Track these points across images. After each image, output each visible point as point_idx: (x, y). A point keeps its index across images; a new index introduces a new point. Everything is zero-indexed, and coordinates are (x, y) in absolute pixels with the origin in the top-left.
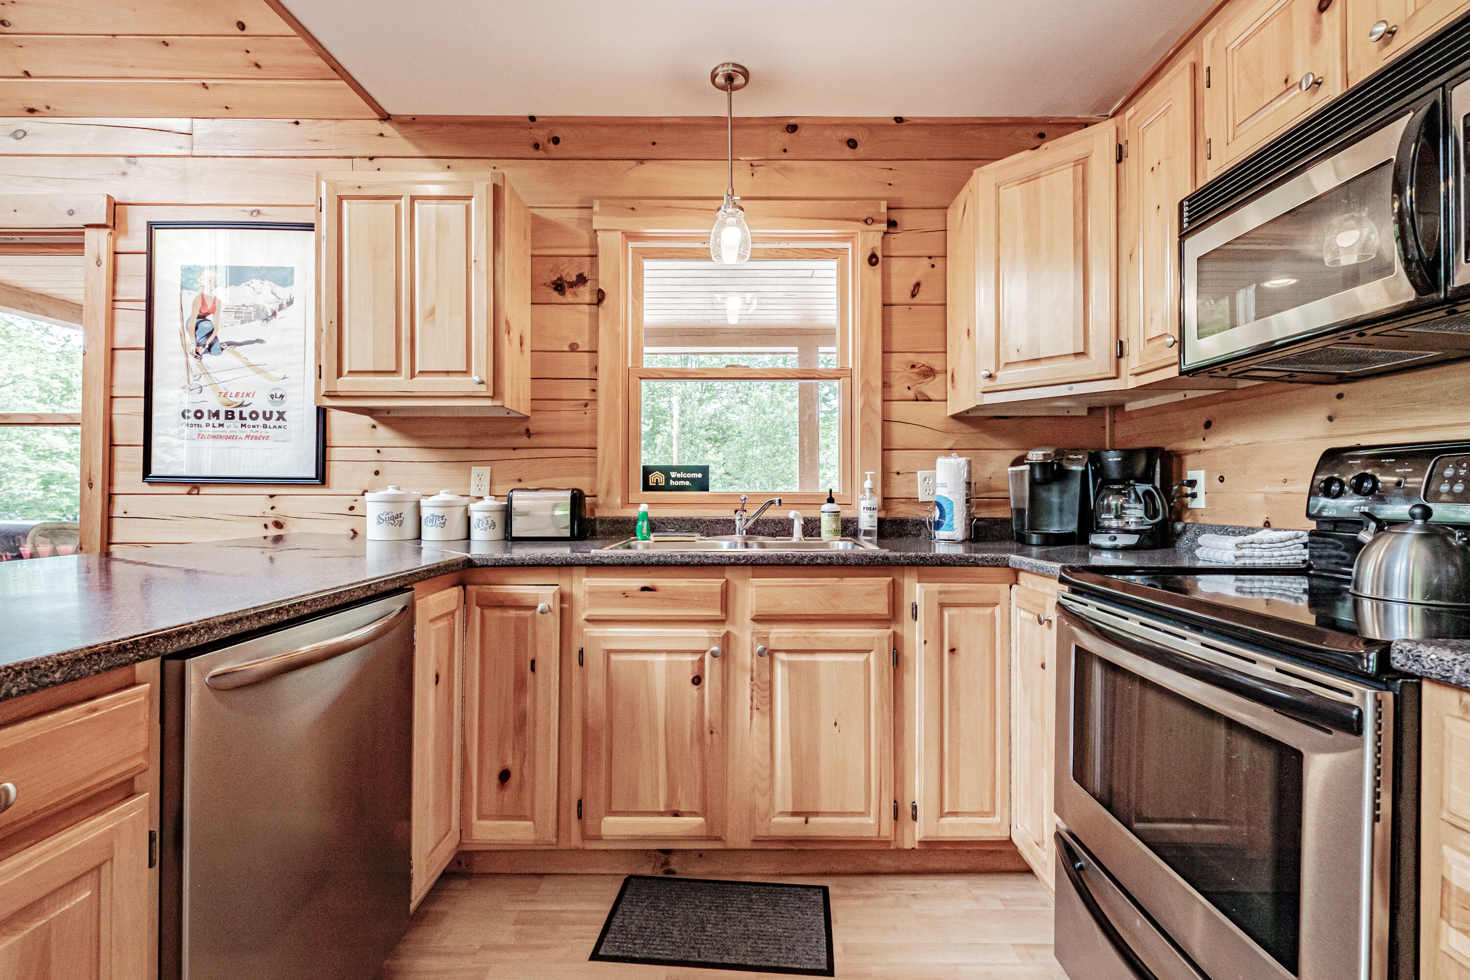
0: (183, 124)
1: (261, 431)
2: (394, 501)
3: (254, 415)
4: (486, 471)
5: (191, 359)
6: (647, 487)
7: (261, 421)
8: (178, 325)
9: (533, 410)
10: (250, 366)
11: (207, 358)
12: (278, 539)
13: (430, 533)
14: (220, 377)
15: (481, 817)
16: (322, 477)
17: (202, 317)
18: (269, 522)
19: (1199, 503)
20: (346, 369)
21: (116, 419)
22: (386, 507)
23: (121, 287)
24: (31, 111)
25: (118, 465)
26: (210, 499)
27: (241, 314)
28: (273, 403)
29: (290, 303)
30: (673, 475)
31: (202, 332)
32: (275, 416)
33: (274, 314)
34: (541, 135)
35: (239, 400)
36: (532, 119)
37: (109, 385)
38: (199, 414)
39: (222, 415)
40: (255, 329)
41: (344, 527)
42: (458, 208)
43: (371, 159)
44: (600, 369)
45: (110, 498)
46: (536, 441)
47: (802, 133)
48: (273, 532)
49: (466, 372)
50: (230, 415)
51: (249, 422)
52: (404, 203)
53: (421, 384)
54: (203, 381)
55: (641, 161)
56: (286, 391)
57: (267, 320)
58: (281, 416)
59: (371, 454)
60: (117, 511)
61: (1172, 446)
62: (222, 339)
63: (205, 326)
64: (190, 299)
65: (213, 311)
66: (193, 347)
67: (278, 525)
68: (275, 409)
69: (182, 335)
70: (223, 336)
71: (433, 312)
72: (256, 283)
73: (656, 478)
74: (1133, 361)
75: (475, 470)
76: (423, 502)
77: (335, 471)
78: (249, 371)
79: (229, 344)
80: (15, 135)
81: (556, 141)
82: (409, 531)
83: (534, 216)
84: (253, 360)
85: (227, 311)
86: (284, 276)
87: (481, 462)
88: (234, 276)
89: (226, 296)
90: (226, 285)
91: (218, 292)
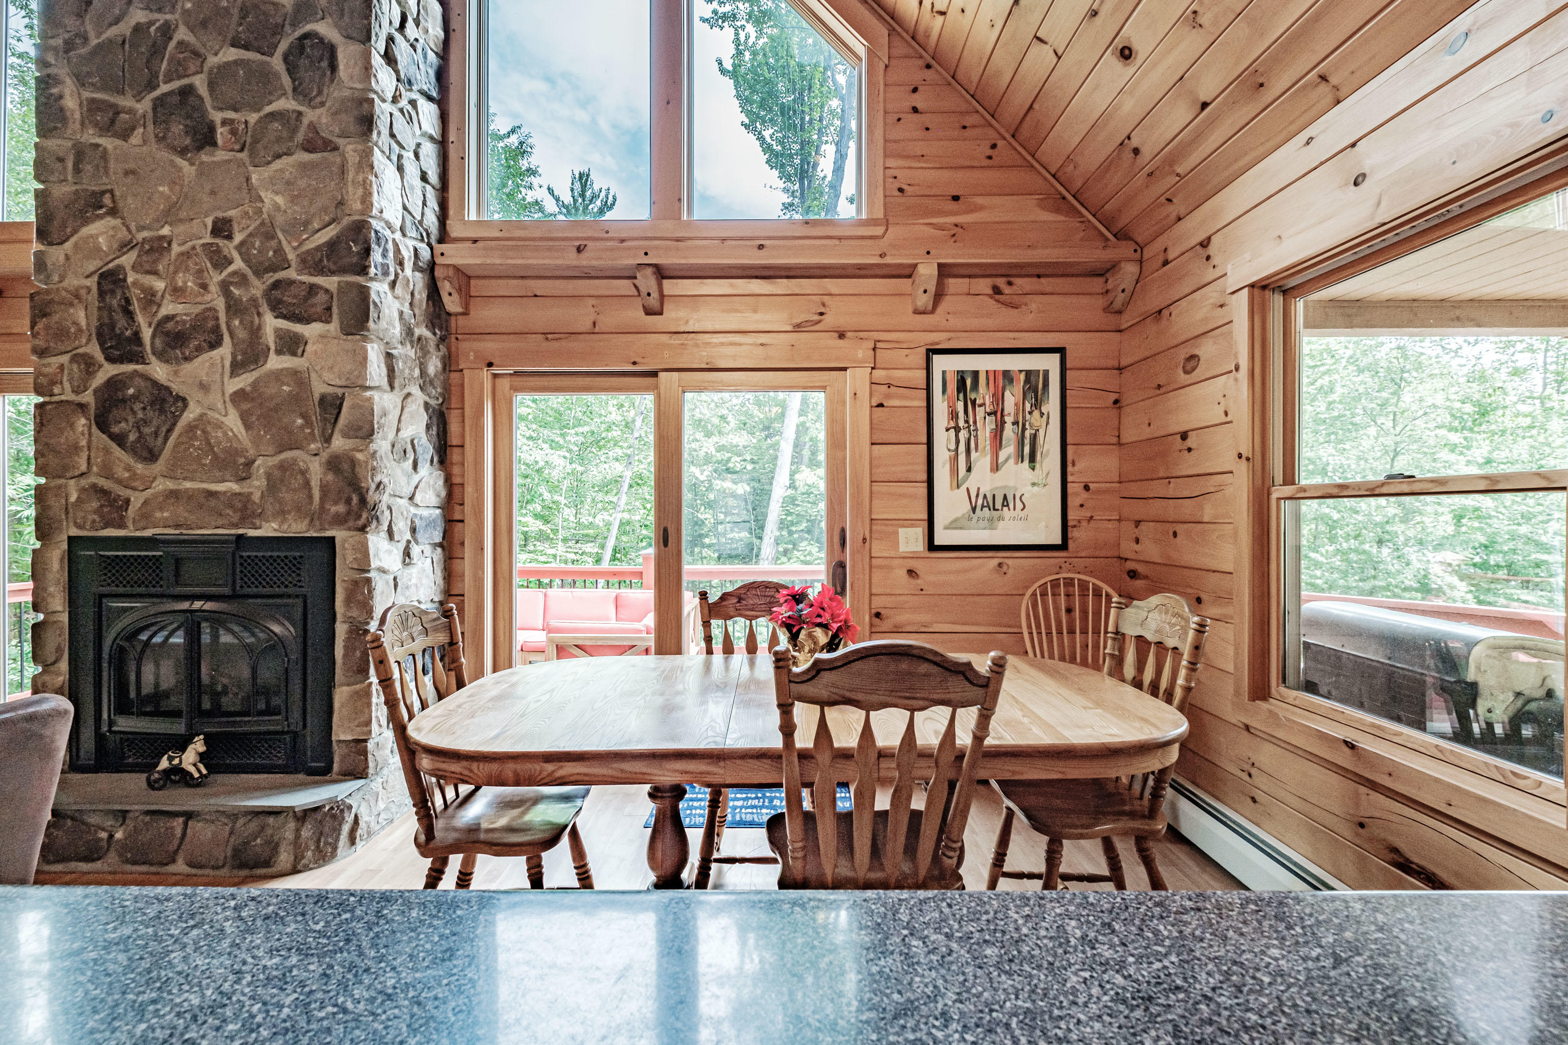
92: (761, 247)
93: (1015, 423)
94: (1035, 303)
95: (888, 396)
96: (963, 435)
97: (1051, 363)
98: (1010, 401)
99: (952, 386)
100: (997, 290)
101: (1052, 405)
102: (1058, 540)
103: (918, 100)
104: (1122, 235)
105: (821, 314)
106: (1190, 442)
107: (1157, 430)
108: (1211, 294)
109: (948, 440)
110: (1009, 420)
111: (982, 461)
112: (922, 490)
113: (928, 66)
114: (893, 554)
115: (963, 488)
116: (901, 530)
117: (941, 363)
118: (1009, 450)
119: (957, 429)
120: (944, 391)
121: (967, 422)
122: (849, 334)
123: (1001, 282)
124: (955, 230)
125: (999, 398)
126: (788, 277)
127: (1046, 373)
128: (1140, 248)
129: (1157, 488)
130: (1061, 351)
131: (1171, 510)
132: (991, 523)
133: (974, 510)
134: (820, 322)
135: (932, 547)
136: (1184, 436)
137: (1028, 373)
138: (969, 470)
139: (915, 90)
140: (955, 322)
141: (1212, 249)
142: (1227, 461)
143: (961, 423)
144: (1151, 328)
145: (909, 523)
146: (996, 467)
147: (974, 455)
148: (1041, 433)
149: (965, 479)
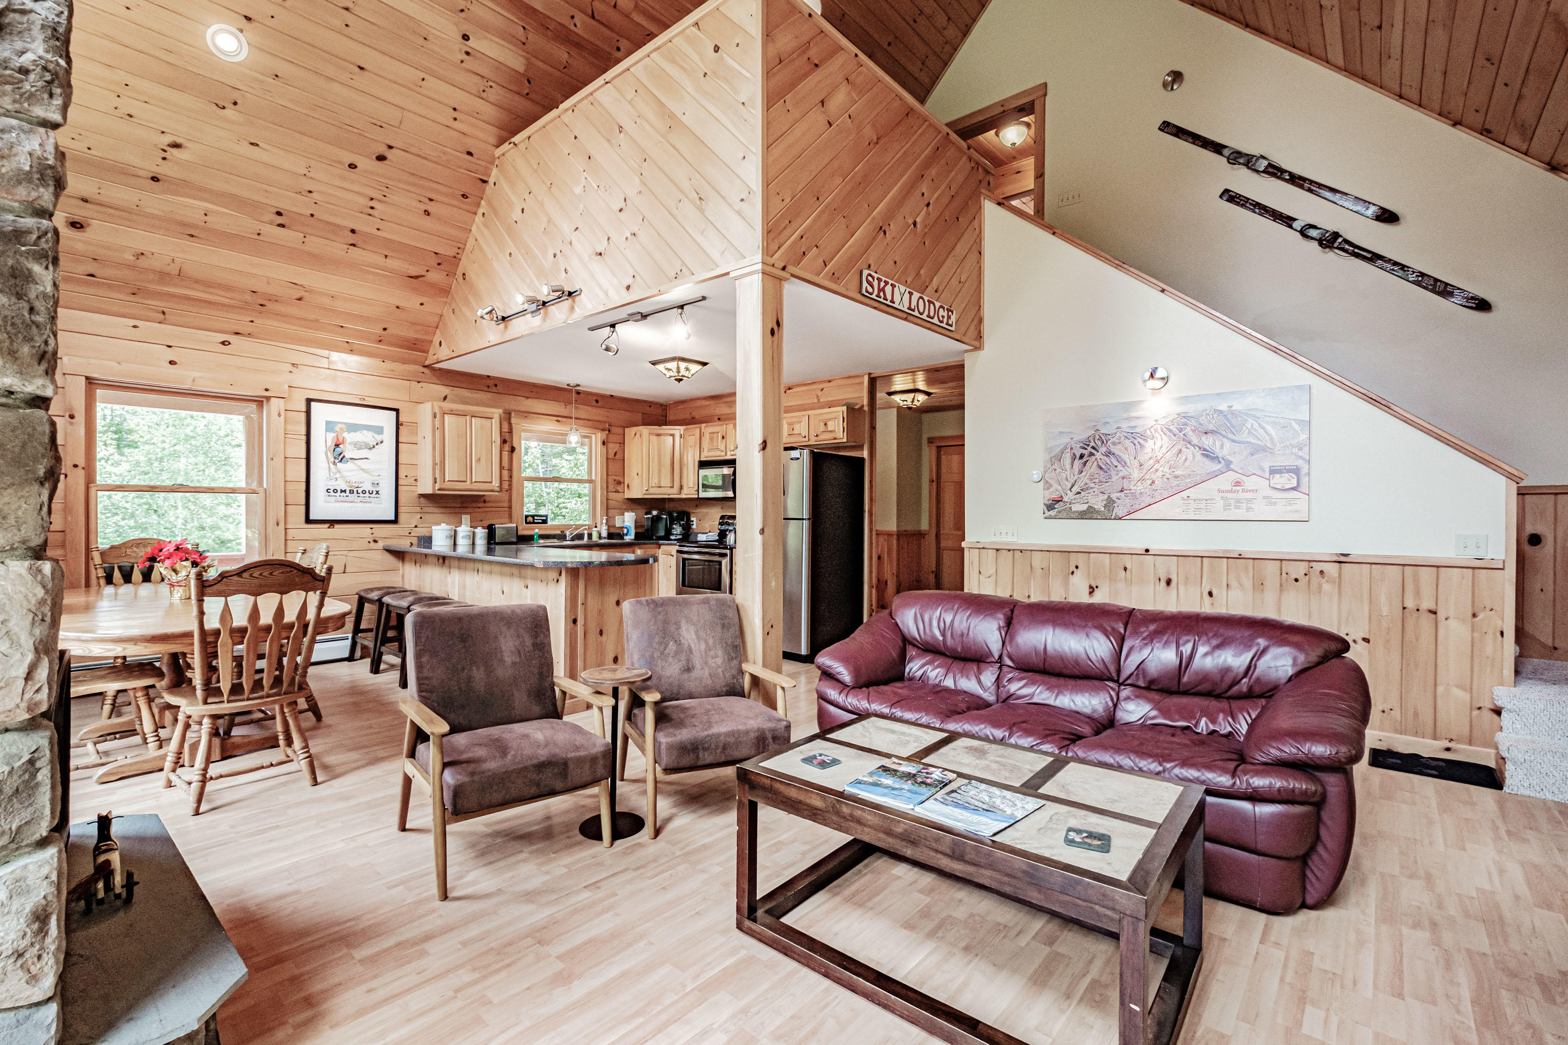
0: (325, 353)
1: (369, 500)
3: (364, 492)
4: (468, 517)
5: (332, 465)
6: (526, 523)
7: (367, 494)
8: (324, 449)
10: (362, 469)
11: (339, 465)
14: (345, 474)
16: (397, 520)
17: (337, 445)
18: (371, 540)
19: (694, 527)
21: (288, 492)
22: (448, 532)
23: (288, 427)
25: (292, 515)
26: (339, 529)
27: (358, 446)
28: (373, 487)
29: (381, 442)
30: (536, 518)
31: (336, 453)
32: (374, 492)
33: (373, 447)
34: (491, 383)
35: (356, 485)
37: (286, 475)
38: (335, 491)
39: (348, 492)
40: (364, 453)
41: (406, 542)
42: (487, 422)
43: (418, 382)
44: (512, 477)
45: (287, 530)
46: (487, 505)
47: (582, 395)
48: (373, 544)
50: (351, 492)
51: (361, 495)
52: (468, 418)
53: (475, 486)
54: (338, 475)
55: (528, 398)
56: (381, 482)
57: (370, 449)
58: (377, 493)
59: (418, 510)
60: (290, 536)
61: (689, 510)
62: (347, 456)
63: (338, 449)
64: (331, 436)
65: (343, 443)
66: (332, 459)
67: (376, 541)
68: (375, 490)
69: (326, 454)
70: (348, 455)
71: (480, 460)
72: (365, 432)
73: (530, 519)
74: (685, 490)
75: (464, 517)
76: (458, 530)
77: (402, 517)
78: (361, 472)
79: (351, 459)
80: (223, 343)
81: (496, 385)
84: (363, 467)
85: (350, 443)
86: (379, 430)
87: (466, 513)
88: (353, 428)
89: (350, 437)
90: (349, 432)
91: (345, 435)
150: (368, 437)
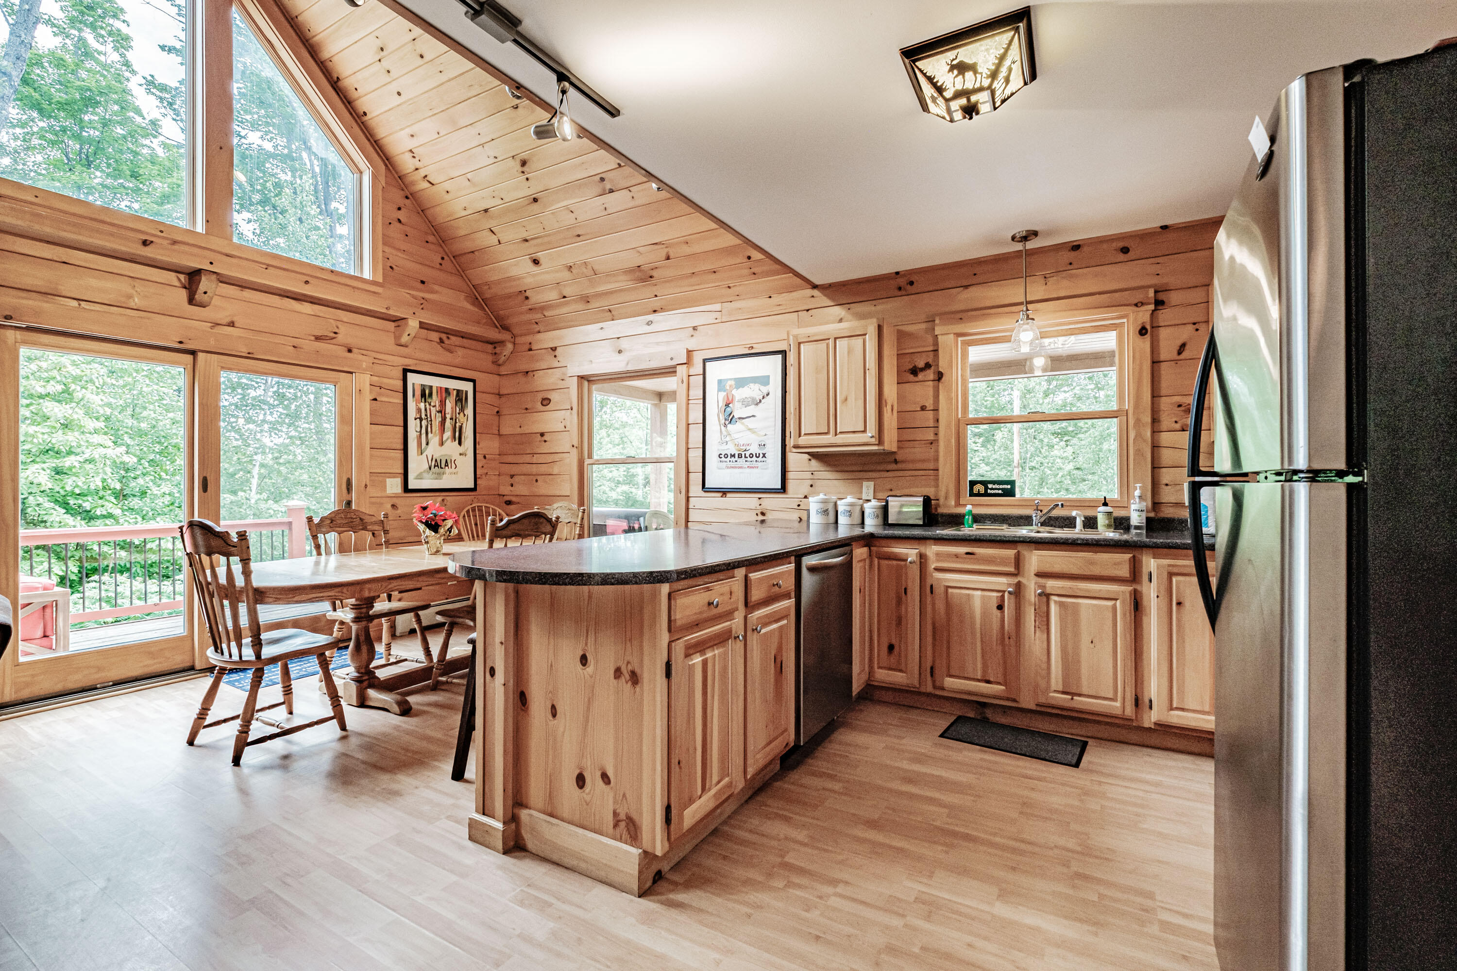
0: (718, 307)
1: (755, 464)
2: (824, 502)
3: (751, 456)
4: (872, 484)
5: (723, 427)
6: (972, 494)
7: (754, 458)
8: (717, 411)
9: (899, 448)
10: (749, 429)
11: (729, 426)
12: (763, 521)
13: (842, 520)
14: (735, 436)
15: (879, 667)
16: (784, 489)
17: (727, 405)
18: (759, 512)
20: (803, 433)
21: (690, 459)
22: (821, 506)
23: (691, 393)
24: (655, 311)
25: (691, 482)
26: (731, 499)
27: (746, 403)
28: (760, 449)
29: (768, 395)
30: (990, 486)
31: (727, 413)
32: (761, 455)
33: (760, 401)
34: (902, 281)
35: (744, 448)
36: (897, 273)
37: (687, 443)
38: (726, 456)
39: (737, 456)
40: (751, 410)
41: (795, 516)
42: (860, 340)
43: (808, 310)
44: (940, 420)
45: (688, 498)
46: (900, 466)
48: (761, 518)
49: (864, 431)
50: (740, 456)
51: (749, 459)
52: (831, 342)
53: (841, 439)
54: (728, 439)
55: (966, 287)
56: (767, 442)
57: (757, 404)
58: (764, 456)
59: (808, 475)
60: (691, 506)
62: (736, 417)
63: (728, 409)
64: (722, 395)
65: (732, 401)
66: (723, 421)
67: (763, 514)
68: (761, 452)
69: (718, 415)
70: (737, 415)
71: (846, 399)
72: (752, 385)
73: (979, 488)
75: (865, 484)
76: (839, 502)
77: (790, 485)
78: (749, 433)
79: (740, 418)
80: (648, 324)
81: (912, 283)
82: (832, 518)
83: (899, 331)
84: (751, 426)
85: (739, 401)
86: (764, 380)
87: (868, 479)
88: (741, 383)
89: (739, 394)
90: (737, 388)
91: (734, 392)
92: (307, 282)
93: (451, 419)
94: (460, 352)
95: (380, 394)
96: (424, 423)
97: (468, 387)
98: (449, 405)
99: (418, 393)
100: (441, 341)
101: (469, 411)
102: (472, 486)
103: (401, 215)
104: (506, 328)
105: (335, 333)
106: (545, 438)
107: (526, 429)
108: (557, 373)
109: (416, 425)
110: (448, 416)
111: (434, 440)
112: (400, 455)
113: (407, 197)
114: (383, 494)
115: (424, 454)
116: (388, 480)
117: (412, 378)
118: (448, 434)
119: (421, 419)
120: (414, 396)
121: (426, 415)
122: (354, 350)
123: (444, 336)
124: (423, 301)
125: (443, 403)
126: (311, 303)
127: (466, 392)
128: (514, 336)
129: (527, 458)
130: (473, 381)
131: (534, 469)
132: (439, 476)
133: (430, 468)
134: (335, 338)
135: (406, 489)
136: (542, 435)
137: (458, 391)
138: (427, 444)
139: (399, 209)
140: (418, 355)
141: (557, 353)
142: (567, 447)
143: (423, 416)
144: (522, 379)
145: (392, 475)
146: (442, 443)
147: (430, 435)
148: (464, 426)
149: (426, 449)
150: (753, 391)
